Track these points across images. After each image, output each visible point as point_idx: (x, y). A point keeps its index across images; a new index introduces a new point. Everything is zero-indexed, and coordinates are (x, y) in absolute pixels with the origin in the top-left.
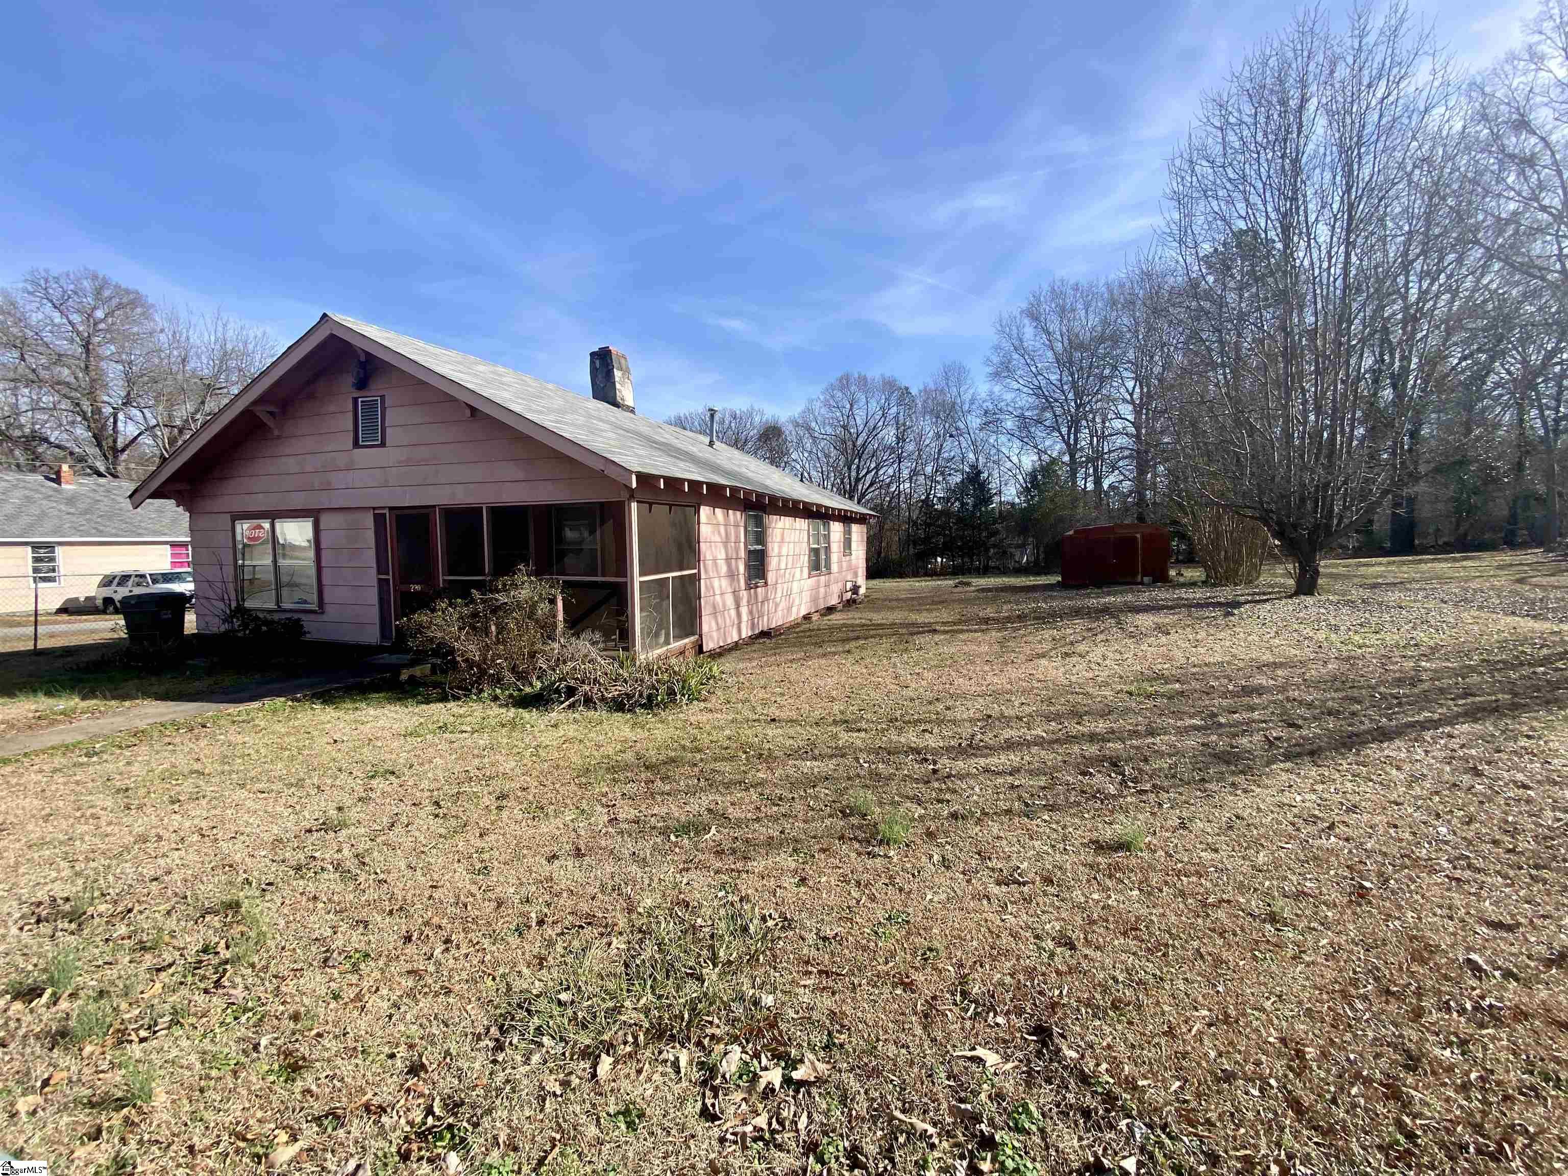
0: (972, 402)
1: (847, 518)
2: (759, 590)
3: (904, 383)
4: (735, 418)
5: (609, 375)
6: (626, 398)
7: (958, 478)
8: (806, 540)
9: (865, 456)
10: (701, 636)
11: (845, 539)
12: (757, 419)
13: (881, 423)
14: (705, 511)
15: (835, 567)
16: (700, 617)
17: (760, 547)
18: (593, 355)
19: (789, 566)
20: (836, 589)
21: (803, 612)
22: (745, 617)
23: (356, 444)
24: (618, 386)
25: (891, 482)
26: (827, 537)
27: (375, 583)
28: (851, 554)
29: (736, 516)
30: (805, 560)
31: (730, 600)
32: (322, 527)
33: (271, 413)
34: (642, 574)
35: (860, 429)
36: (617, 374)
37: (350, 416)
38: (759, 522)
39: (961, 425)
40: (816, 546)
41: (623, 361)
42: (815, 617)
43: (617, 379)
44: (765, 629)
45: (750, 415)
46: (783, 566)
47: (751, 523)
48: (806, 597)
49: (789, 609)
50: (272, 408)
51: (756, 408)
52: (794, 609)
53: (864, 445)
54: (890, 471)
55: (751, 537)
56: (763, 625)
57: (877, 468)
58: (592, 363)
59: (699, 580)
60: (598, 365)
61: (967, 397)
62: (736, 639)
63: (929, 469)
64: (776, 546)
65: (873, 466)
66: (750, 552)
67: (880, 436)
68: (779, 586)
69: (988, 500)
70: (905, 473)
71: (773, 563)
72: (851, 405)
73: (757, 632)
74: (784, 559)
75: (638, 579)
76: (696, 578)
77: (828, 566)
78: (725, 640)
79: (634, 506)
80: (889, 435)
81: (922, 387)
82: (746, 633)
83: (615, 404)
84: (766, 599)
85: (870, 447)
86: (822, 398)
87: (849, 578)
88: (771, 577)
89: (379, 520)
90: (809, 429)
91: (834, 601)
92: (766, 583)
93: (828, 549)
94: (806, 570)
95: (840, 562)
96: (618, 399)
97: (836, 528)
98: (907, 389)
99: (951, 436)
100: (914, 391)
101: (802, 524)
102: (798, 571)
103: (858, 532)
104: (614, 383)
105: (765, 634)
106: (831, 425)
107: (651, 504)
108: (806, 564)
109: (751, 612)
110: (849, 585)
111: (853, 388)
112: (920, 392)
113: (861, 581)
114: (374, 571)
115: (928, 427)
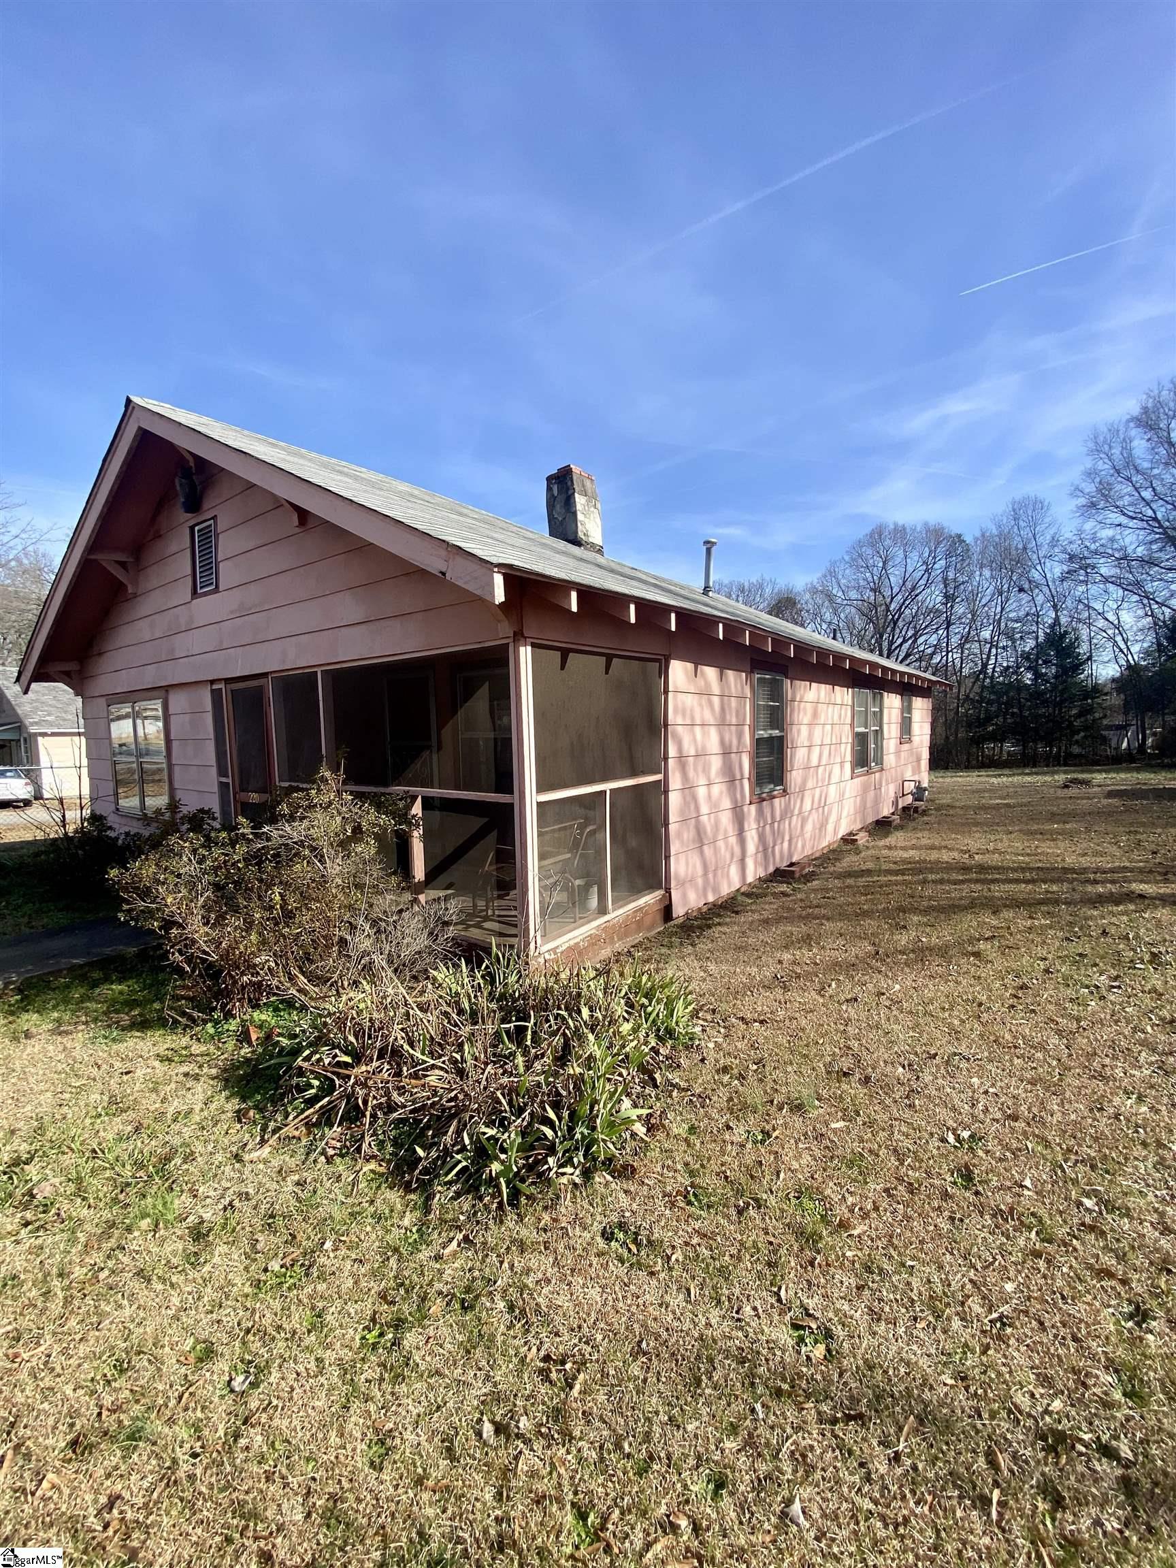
0: (1054, 542)
1: (908, 688)
2: (776, 801)
3: (955, 530)
4: (743, 591)
5: (569, 502)
6: (591, 533)
7: (1030, 644)
8: (849, 720)
9: (900, 624)
10: (668, 891)
11: (903, 718)
12: (768, 591)
13: (923, 582)
14: (679, 671)
15: (889, 759)
16: (668, 857)
17: (776, 733)
18: (549, 479)
19: (824, 762)
20: (890, 791)
21: (842, 832)
22: (752, 846)
23: (195, 593)
24: (580, 517)
25: (934, 653)
26: (879, 717)
27: (216, 789)
28: (910, 741)
29: (736, 681)
30: (847, 752)
31: (726, 819)
32: (171, 711)
33: (123, 564)
34: (541, 789)
35: (896, 590)
36: (580, 500)
37: (188, 553)
38: (776, 693)
39: (1035, 575)
40: (862, 730)
41: (588, 483)
42: (862, 838)
43: (579, 507)
44: (783, 865)
45: (761, 586)
46: (814, 762)
47: (764, 692)
48: (849, 807)
49: (823, 826)
50: (121, 557)
51: (768, 578)
52: (830, 827)
53: (900, 611)
54: (933, 640)
55: (763, 717)
56: (780, 859)
57: (915, 637)
58: (549, 489)
59: (666, 792)
60: (556, 493)
61: (1045, 539)
62: (736, 884)
63: (986, 634)
64: (804, 730)
65: (910, 633)
66: (759, 742)
67: (920, 598)
68: (807, 793)
69: (1077, 667)
70: (955, 640)
71: (799, 757)
72: (884, 563)
73: (771, 869)
74: (816, 751)
75: (532, 797)
76: (662, 789)
77: (879, 761)
78: (715, 890)
79: (525, 654)
80: (934, 597)
81: (978, 534)
82: (754, 872)
83: (577, 542)
84: (787, 813)
85: (907, 612)
86: (847, 558)
87: (908, 776)
88: (794, 777)
89: (216, 696)
90: (830, 597)
91: (886, 810)
92: (785, 791)
93: (879, 734)
94: (848, 766)
95: (898, 752)
96: (580, 534)
97: (892, 701)
98: (959, 536)
99: (1021, 590)
100: (969, 539)
101: (844, 695)
102: (837, 769)
103: (921, 708)
104: (575, 514)
105: (780, 875)
106: (858, 588)
107: (565, 653)
108: (848, 757)
109: (762, 837)
110: (910, 787)
111: (888, 542)
112: (976, 539)
113: (925, 778)
114: (214, 771)
115: (984, 581)
